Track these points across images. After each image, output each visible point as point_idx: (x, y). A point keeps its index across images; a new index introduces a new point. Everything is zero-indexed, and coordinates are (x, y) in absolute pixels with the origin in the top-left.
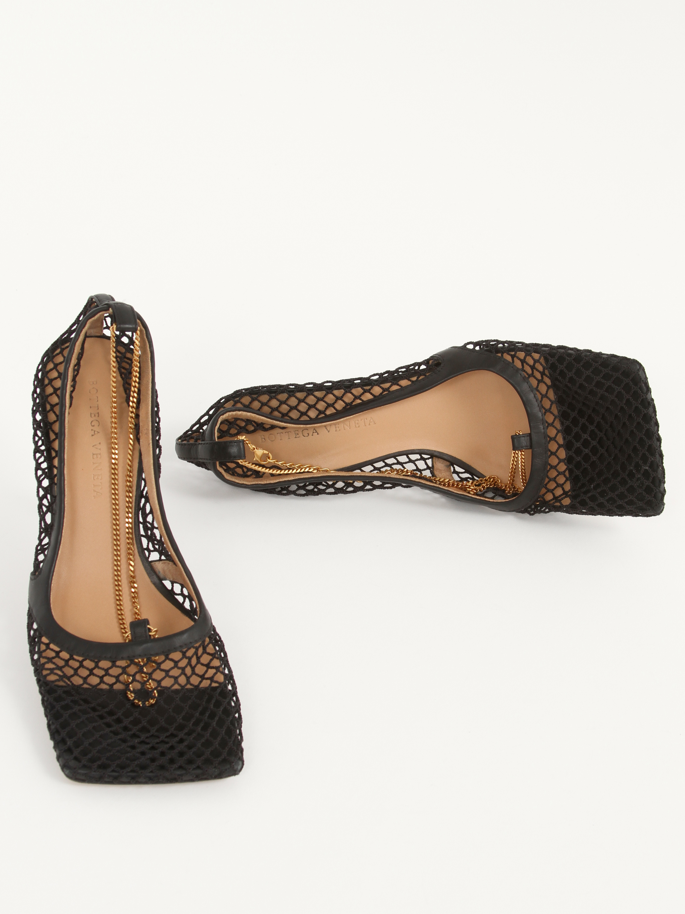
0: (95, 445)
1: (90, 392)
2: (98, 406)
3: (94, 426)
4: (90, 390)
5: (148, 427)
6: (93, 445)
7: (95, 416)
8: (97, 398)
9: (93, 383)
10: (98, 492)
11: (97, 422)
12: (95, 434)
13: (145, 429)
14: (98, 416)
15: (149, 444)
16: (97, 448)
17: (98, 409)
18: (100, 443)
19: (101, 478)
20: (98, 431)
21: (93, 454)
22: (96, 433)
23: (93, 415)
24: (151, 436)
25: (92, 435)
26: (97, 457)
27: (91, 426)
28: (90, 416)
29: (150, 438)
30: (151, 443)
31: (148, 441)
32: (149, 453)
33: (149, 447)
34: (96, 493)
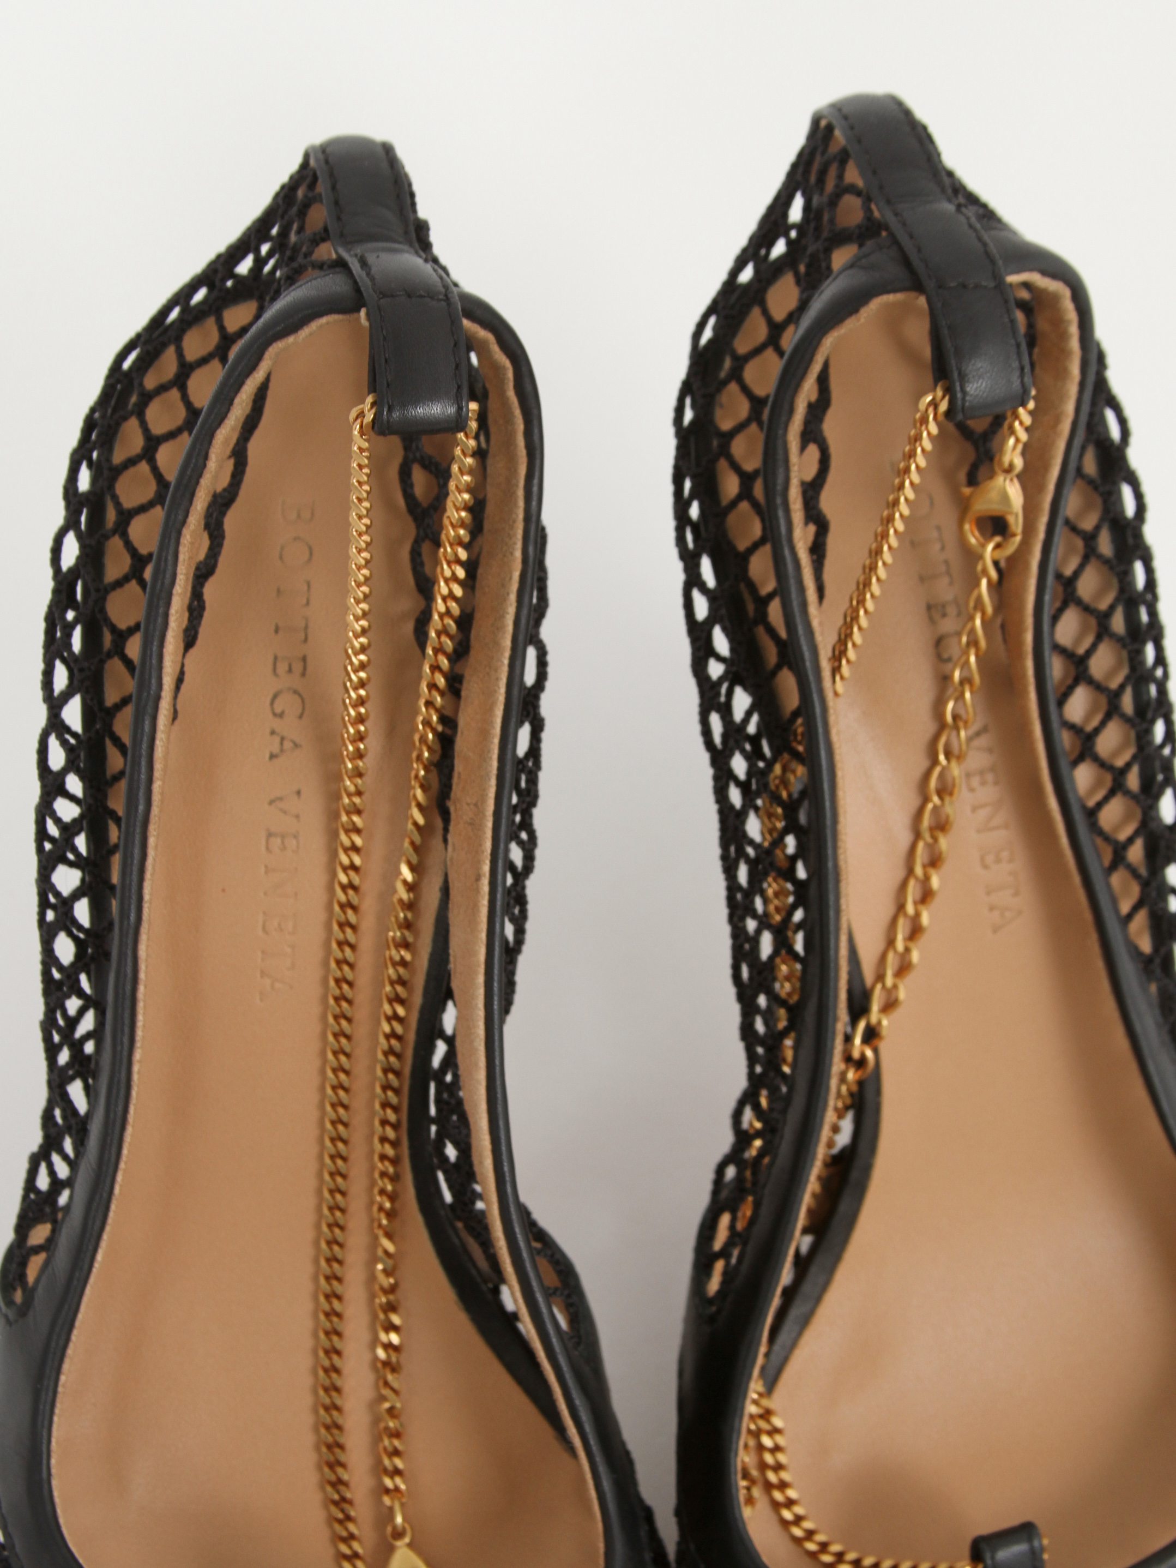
0: (281, 799)
1: (281, 558)
2: (306, 628)
3: (281, 715)
4: (282, 549)
5: (483, 798)
6: (272, 797)
7: (290, 670)
8: (305, 588)
9: (299, 516)
10: (276, 980)
11: (296, 697)
12: (282, 750)
13: (469, 800)
14: (303, 674)
15: (478, 878)
16: (285, 812)
17: (306, 640)
18: (298, 793)
20: (297, 741)
21: (270, 835)
22: (288, 745)
23: (282, 667)
24: (488, 845)
25: (272, 756)
26: (284, 848)
27: (271, 716)
28: (270, 667)
29: (483, 852)
30: (487, 875)
31: (477, 864)
32: (475, 907)
33: (477, 891)
34: (268, 981)
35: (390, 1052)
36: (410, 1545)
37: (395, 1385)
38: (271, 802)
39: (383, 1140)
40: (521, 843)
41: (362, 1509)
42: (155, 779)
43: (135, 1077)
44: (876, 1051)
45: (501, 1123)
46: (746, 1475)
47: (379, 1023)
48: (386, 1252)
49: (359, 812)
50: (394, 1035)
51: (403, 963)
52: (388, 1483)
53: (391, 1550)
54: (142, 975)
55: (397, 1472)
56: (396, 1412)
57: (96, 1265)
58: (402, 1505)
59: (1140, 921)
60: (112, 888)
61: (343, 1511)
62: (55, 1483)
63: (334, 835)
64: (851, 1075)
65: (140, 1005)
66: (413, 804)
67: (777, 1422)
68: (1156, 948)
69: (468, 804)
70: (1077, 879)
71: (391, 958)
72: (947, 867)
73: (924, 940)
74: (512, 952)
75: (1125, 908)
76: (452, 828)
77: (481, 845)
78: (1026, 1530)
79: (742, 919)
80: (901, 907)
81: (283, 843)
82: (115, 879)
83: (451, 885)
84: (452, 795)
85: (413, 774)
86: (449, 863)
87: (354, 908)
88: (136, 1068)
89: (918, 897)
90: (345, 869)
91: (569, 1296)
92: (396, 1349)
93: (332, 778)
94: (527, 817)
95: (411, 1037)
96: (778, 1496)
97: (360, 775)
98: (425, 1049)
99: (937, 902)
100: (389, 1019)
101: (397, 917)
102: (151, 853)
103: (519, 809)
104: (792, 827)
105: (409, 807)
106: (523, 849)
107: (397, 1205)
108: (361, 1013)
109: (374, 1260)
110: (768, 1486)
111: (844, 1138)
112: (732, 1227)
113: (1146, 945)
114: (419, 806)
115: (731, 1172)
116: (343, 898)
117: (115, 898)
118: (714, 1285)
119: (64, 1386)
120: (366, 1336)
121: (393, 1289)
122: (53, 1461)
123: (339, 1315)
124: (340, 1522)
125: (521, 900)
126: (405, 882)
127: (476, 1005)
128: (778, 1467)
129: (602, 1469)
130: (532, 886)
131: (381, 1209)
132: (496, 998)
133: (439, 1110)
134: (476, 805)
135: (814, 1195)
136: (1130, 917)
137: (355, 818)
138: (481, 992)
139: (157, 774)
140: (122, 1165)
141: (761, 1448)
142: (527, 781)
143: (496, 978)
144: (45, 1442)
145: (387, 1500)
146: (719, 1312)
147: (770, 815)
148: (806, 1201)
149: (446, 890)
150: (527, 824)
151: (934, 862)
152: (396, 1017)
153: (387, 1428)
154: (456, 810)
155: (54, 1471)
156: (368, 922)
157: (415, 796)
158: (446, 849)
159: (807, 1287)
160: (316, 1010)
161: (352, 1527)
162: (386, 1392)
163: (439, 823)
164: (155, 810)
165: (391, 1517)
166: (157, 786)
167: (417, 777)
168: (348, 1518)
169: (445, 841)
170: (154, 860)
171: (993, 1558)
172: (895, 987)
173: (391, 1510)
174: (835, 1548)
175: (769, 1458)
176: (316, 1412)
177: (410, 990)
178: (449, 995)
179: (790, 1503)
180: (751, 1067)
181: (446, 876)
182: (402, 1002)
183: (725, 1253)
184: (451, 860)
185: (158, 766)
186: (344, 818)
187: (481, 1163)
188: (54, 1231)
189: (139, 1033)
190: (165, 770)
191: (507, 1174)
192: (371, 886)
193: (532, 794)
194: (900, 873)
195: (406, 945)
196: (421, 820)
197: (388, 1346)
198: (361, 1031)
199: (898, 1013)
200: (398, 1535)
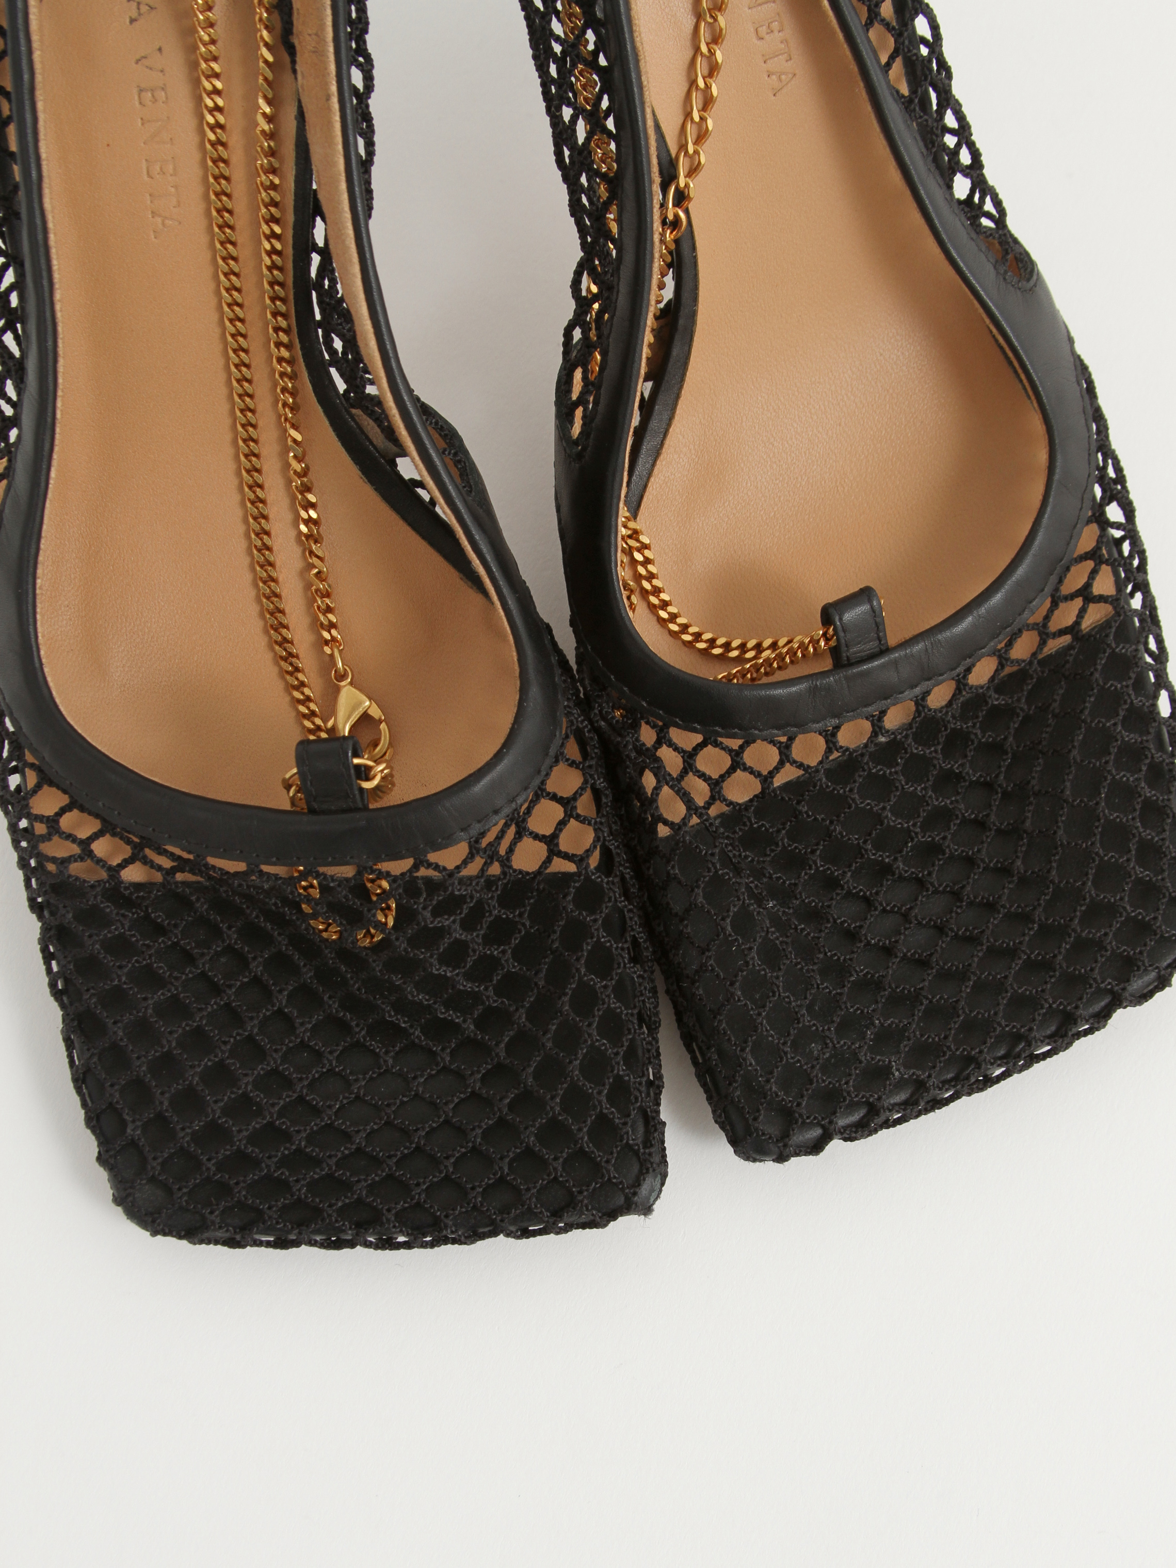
0: (145, 57)
5: (322, 27)
6: (138, 57)
10: (166, 218)
12: (140, 14)
13: (310, 32)
15: (328, 98)
16: (151, 69)
18: (160, 49)
19: (175, 169)
20: (151, 4)
21: (141, 91)
22: (144, 9)
24: (332, 67)
25: (132, 21)
26: (155, 100)
29: (329, 74)
30: (336, 94)
31: (326, 85)
32: (330, 123)
33: (329, 109)
34: (159, 220)
35: (273, 267)
36: (351, 683)
37: (320, 554)
38: (137, 62)
39: (278, 344)
40: (359, 66)
41: (307, 660)
42: (34, 49)
43: (59, 315)
44: (687, 212)
45: (379, 308)
46: (626, 586)
47: (260, 243)
48: (295, 441)
49: (215, 59)
50: (274, 251)
51: (273, 187)
52: (326, 635)
53: (338, 690)
54: (50, 225)
55: (332, 625)
56: (323, 576)
57: (51, 481)
58: (340, 652)
59: (898, 67)
60: (12, 154)
61: (291, 664)
62: (46, 670)
63: (197, 83)
64: (669, 236)
65: (53, 251)
66: (262, 44)
67: (645, 539)
68: (913, 91)
69: (310, 35)
70: (840, 36)
71: (262, 183)
72: (727, 43)
73: (716, 109)
74: (367, 164)
75: (884, 59)
76: (298, 59)
77: (326, 69)
78: (866, 594)
79: (559, 109)
80: (693, 83)
81: (153, 96)
82: (13, 147)
83: (305, 110)
84: (295, 30)
85: (257, 17)
86: (300, 90)
87: (223, 144)
88: (58, 307)
89: (706, 72)
90: (211, 111)
91: (456, 454)
92: (316, 522)
93: (188, 33)
94: (361, 43)
95: (290, 251)
96: (654, 600)
97: (212, 25)
98: (302, 263)
99: (723, 74)
100: (268, 238)
101: (262, 148)
102: (41, 116)
103: (354, 36)
104: (591, 22)
105: (259, 48)
106: (362, 71)
107: (298, 399)
108: (242, 236)
109: (287, 450)
110: (644, 593)
111: (668, 293)
112: (585, 378)
113: (905, 90)
114: (266, 45)
115: (577, 334)
116: (212, 137)
117: (16, 164)
118: (576, 430)
119: (40, 588)
120: (289, 517)
121: (305, 473)
122: (42, 653)
123: (263, 501)
124: (291, 674)
125: (367, 117)
126: (264, 114)
127: (343, 209)
128: (651, 577)
129: (506, 591)
130: (375, 104)
131: (285, 405)
132: (359, 201)
133: (322, 312)
134: (316, 35)
135: (650, 345)
136: (888, 65)
137: (214, 65)
138: (345, 197)
139: (35, 45)
140: (60, 393)
141: (634, 562)
142: (357, 11)
143: (356, 183)
144: (32, 636)
145: (327, 650)
146: (584, 449)
147: (570, 16)
148: (646, 352)
149: (301, 116)
150: (362, 50)
151: (716, 39)
152: (274, 235)
153: (317, 590)
154: (300, 43)
155: (44, 661)
156: (237, 154)
157: (262, 37)
158: (296, 78)
159: (654, 424)
160: (204, 239)
161: (301, 676)
162: (315, 561)
163: (287, 59)
164: (39, 78)
165: (334, 664)
166: (37, 55)
167: (261, 20)
168: (297, 669)
169: (294, 71)
170: (45, 122)
171: (841, 619)
172: (696, 152)
173: (332, 656)
174: (707, 636)
175: (641, 570)
176: (256, 586)
177: (283, 211)
178: (318, 211)
179: (665, 605)
180: (583, 237)
181: (299, 101)
182: (277, 221)
183: (581, 401)
184: (302, 87)
185: (35, 38)
186: (204, 65)
187: (367, 345)
188: (10, 461)
189: (56, 276)
190: (41, 41)
191: (390, 352)
192: (234, 122)
193: (363, 20)
194: (689, 53)
195: (274, 171)
196: (270, 59)
197: (308, 521)
198: (244, 251)
199: (701, 176)
200: (341, 677)
